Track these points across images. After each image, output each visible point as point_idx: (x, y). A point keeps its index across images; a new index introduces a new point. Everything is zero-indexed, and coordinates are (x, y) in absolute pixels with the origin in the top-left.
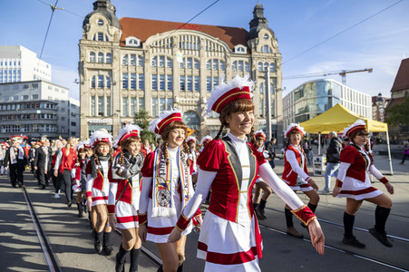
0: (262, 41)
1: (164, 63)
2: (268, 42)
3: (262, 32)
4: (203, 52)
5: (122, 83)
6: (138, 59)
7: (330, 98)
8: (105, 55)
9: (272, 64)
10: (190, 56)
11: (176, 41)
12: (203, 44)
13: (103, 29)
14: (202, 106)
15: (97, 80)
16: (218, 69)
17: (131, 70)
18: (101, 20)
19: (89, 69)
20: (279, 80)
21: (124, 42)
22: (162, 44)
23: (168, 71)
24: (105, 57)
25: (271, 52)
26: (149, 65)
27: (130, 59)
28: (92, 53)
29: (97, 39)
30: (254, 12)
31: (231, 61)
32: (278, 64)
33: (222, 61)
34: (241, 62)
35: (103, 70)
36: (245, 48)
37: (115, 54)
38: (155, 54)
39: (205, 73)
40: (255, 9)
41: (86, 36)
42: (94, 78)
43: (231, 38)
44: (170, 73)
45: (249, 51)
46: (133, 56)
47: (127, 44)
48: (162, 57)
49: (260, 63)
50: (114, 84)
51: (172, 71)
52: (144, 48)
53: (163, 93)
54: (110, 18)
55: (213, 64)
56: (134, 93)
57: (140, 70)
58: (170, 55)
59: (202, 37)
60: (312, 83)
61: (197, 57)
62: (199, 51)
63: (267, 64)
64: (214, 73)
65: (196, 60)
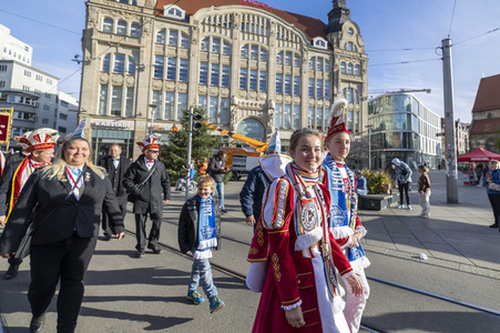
0: (346, 37)
1: (218, 48)
2: (353, 39)
3: (347, 25)
4: (273, 39)
5: (153, 69)
6: (180, 38)
7: (409, 115)
8: (130, 24)
9: (357, 66)
10: (255, 42)
11: (238, 20)
12: (274, 29)
14: (270, 112)
15: (114, 61)
16: (291, 65)
17: (170, 51)
19: (100, 42)
20: (365, 85)
21: (162, 12)
22: (218, 22)
23: (225, 60)
24: (130, 29)
25: (356, 51)
26: (196, 48)
27: (168, 36)
28: (108, 20)
31: (309, 55)
32: (364, 67)
33: (296, 55)
34: (321, 59)
35: (123, 46)
36: (326, 42)
37: (147, 26)
38: (206, 34)
39: (274, 68)
42: (108, 56)
44: (227, 62)
45: (331, 47)
46: (174, 32)
47: (166, 13)
48: (217, 40)
49: (344, 63)
50: (141, 69)
51: (231, 60)
52: (191, 23)
53: (215, 90)
55: (286, 57)
56: (171, 85)
57: (182, 53)
58: (228, 37)
59: (272, 19)
61: (265, 45)
62: (268, 38)
63: (351, 65)
64: (287, 70)
65: (263, 49)
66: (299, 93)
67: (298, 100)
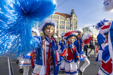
0: (73, 18)
2: (75, 18)
3: (74, 15)
4: (59, 19)
9: (76, 23)
11: (53, 16)
12: (59, 17)
14: (58, 32)
20: (77, 27)
25: (76, 20)
30: (72, 11)
31: (66, 22)
32: (77, 23)
33: (64, 22)
34: (68, 22)
36: (69, 19)
39: (59, 24)
40: (72, 10)
43: (66, 16)
45: (70, 20)
55: (61, 22)
59: (59, 16)
61: (58, 20)
62: (58, 19)
63: (74, 23)
64: (62, 24)
65: (57, 21)
66: (64, 28)
67: (64, 30)
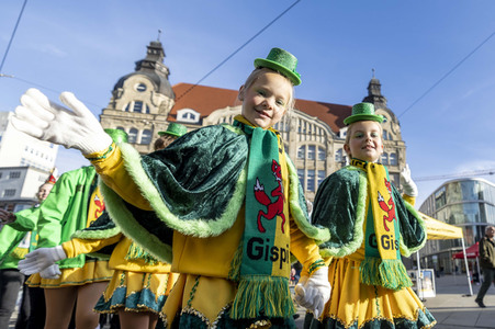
2: (388, 127)
4: (295, 135)
7: (481, 205)
8: (141, 132)
9: (392, 155)
13: (144, 97)
16: (314, 159)
18: (142, 85)
21: (175, 116)
24: (141, 135)
25: (391, 139)
29: (132, 109)
30: (369, 88)
31: (334, 148)
32: (401, 156)
33: (320, 149)
40: (370, 84)
41: (114, 105)
43: (336, 118)
47: (179, 118)
54: (157, 83)
55: (308, 151)
60: (455, 183)
62: (288, 133)
63: (385, 154)
